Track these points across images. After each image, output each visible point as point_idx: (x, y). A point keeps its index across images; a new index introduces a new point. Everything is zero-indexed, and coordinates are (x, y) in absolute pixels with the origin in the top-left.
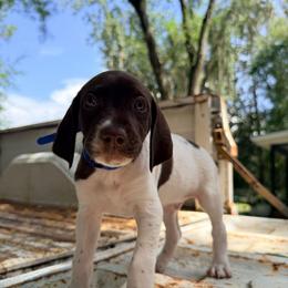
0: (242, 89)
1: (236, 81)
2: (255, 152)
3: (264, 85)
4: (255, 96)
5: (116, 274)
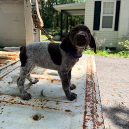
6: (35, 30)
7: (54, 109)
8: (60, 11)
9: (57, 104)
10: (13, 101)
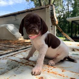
0: (64, 4)
1: (63, 2)
2: (68, 23)
3: (71, 3)
4: (68, 7)
5: (12, 60)
6: (52, 27)
7: (59, 75)
8: (71, 22)
9: (63, 71)
10: (27, 64)
